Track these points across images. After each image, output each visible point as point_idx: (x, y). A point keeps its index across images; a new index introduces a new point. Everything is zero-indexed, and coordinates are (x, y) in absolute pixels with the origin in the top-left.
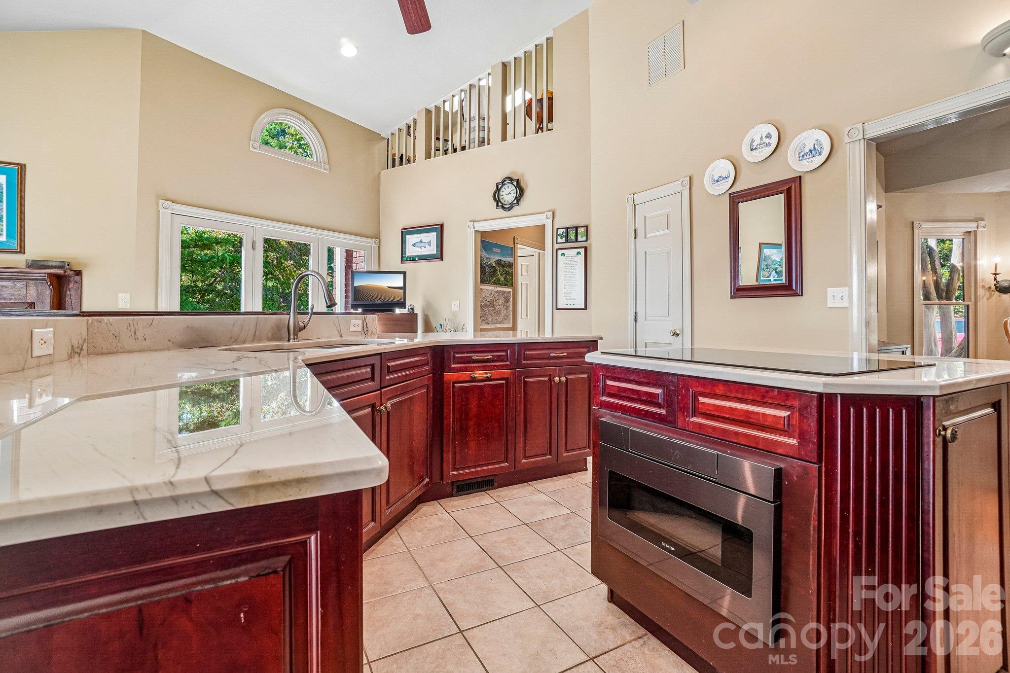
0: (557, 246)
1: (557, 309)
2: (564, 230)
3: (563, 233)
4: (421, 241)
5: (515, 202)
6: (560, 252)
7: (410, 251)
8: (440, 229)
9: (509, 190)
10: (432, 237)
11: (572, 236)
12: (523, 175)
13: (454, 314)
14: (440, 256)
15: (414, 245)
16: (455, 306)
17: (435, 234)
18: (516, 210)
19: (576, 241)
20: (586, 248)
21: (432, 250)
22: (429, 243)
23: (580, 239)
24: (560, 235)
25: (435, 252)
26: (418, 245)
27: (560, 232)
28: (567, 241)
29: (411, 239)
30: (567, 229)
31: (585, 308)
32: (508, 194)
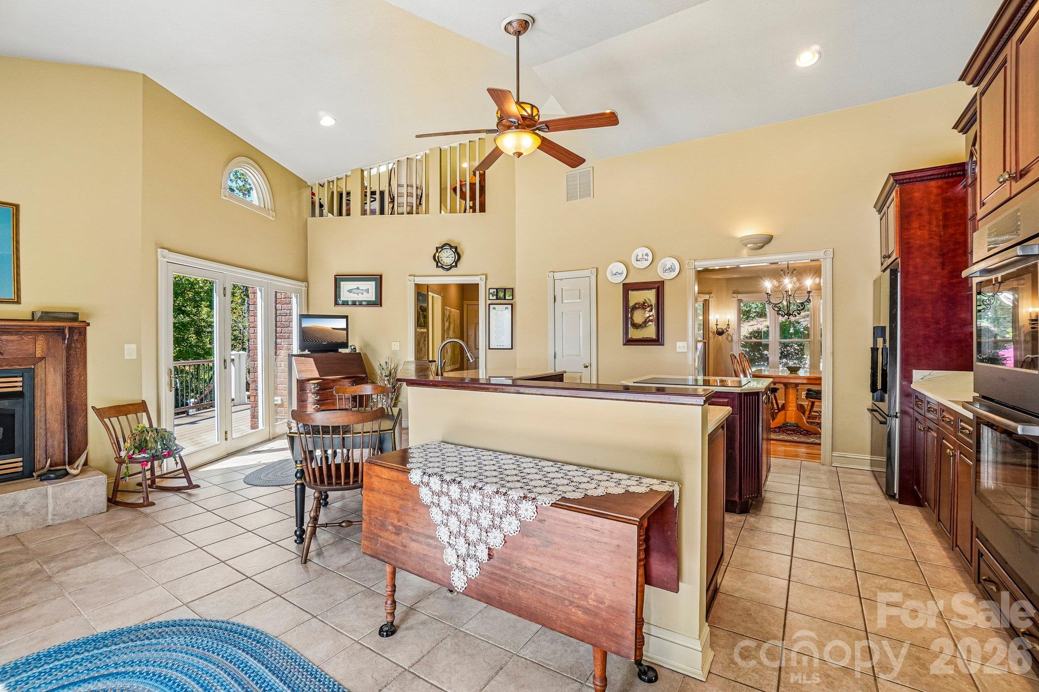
0: (489, 302)
1: (489, 349)
2: (495, 290)
3: (494, 292)
4: (358, 288)
5: (454, 264)
6: (492, 306)
7: (345, 296)
8: (378, 280)
9: (448, 254)
10: (371, 285)
11: (501, 295)
12: (459, 244)
13: (395, 353)
14: (378, 302)
15: (350, 291)
16: (395, 346)
17: (374, 283)
18: (453, 271)
19: (505, 299)
20: (512, 305)
21: (371, 297)
22: (367, 291)
23: (507, 297)
24: (491, 293)
25: (374, 299)
26: (354, 291)
27: (491, 291)
28: (497, 299)
29: (345, 286)
30: (497, 289)
31: (512, 349)
32: (447, 257)
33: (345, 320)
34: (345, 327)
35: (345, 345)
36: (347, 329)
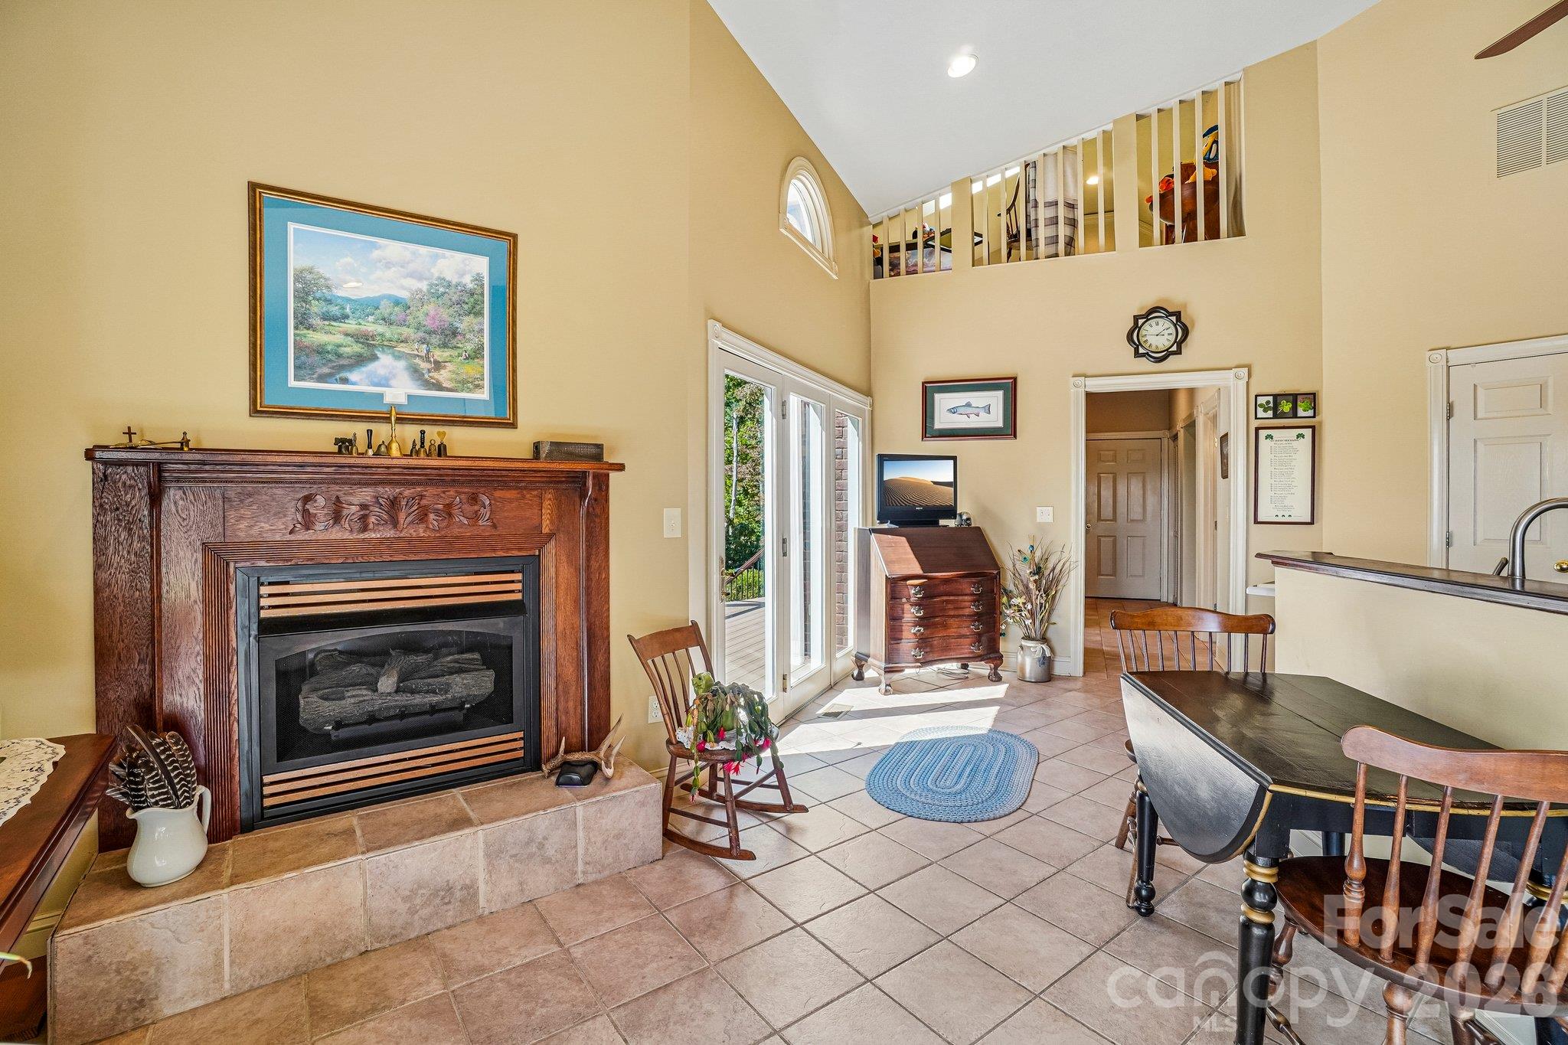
0: (1255, 424)
1: (1256, 522)
2: (1271, 399)
3: (1268, 402)
4: (968, 405)
5: (1174, 348)
6: (1263, 433)
7: (943, 420)
8: (1010, 387)
9: (1160, 328)
10: (996, 399)
11: (1286, 407)
12: (1185, 306)
13: (1042, 527)
14: (1010, 429)
15: (953, 411)
16: (1044, 515)
17: (1000, 394)
18: (1172, 362)
19: (1295, 416)
20: (1313, 428)
21: (996, 419)
22: (988, 409)
23: (1301, 413)
24: (1261, 406)
25: (1000, 424)
26: (961, 410)
27: (1262, 400)
28: (1275, 416)
29: (944, 402)
30: (1275, 396)
31: (1312, 523)
32: (1159, 334)
33: (951, 462)
34: (951, 479)
35: (951, 512)
36: (954, 484)
